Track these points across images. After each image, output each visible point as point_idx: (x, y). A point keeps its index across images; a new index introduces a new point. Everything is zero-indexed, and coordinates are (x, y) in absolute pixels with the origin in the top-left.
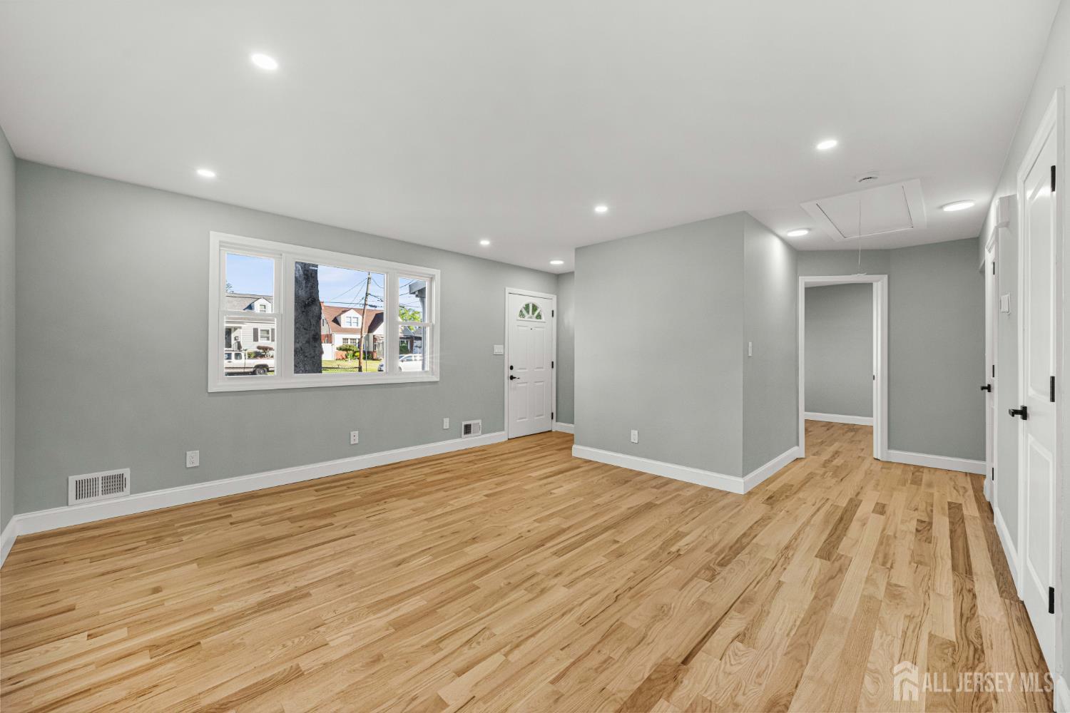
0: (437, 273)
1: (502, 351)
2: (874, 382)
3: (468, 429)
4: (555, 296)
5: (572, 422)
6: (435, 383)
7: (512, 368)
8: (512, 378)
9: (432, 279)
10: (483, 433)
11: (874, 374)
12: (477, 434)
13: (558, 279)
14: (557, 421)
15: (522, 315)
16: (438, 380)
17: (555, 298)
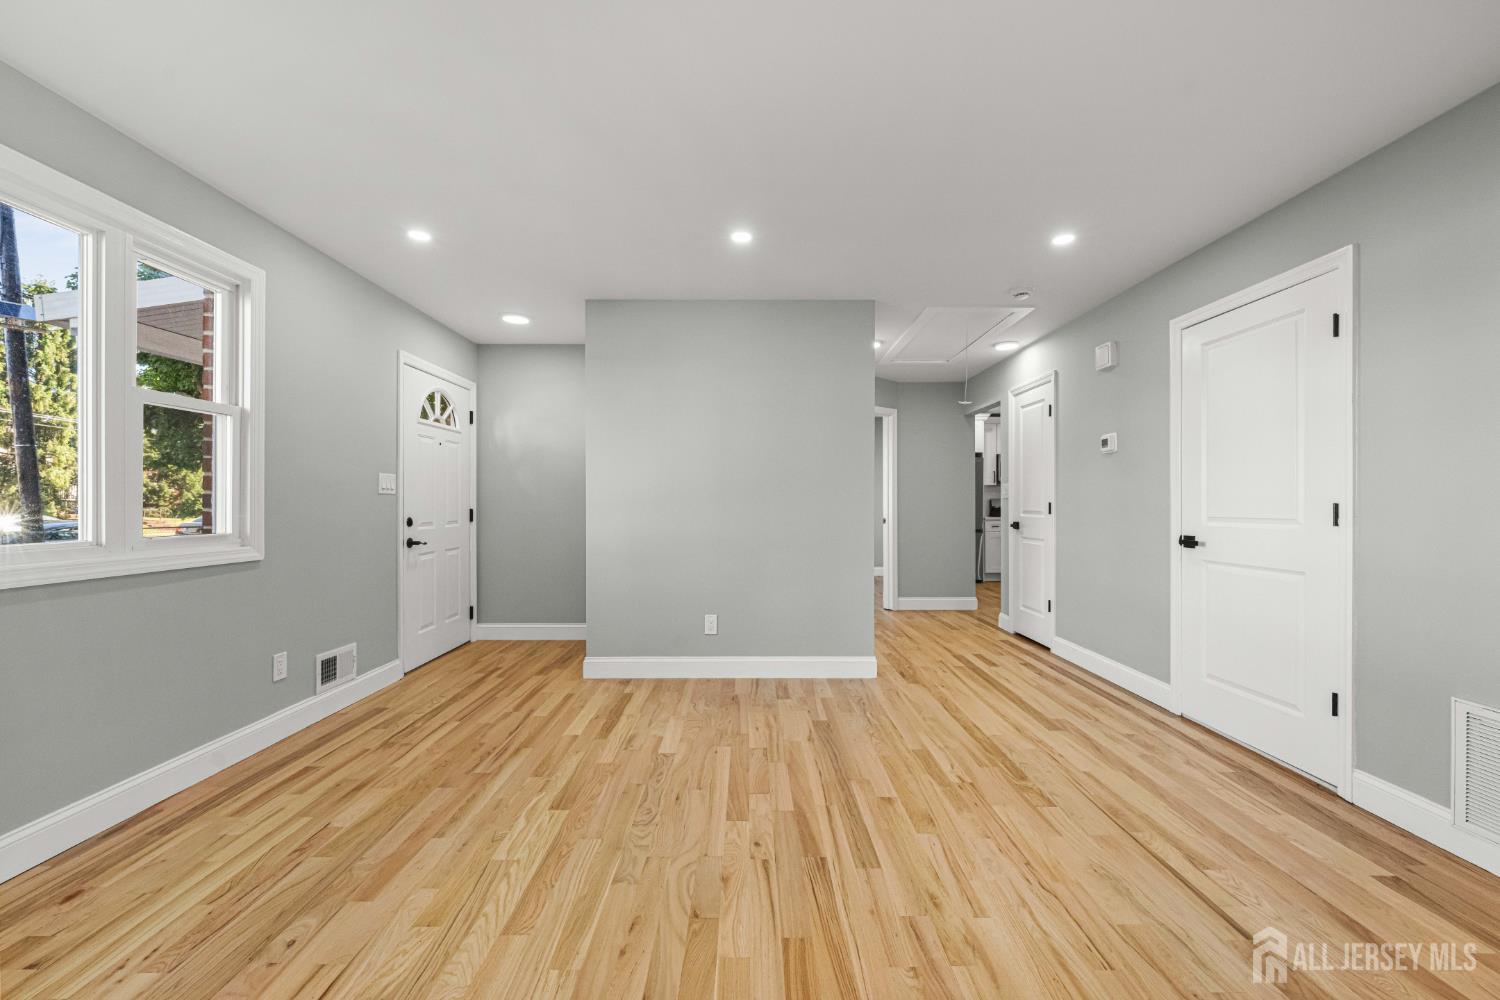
0: (257, 276)
1: (394, 487)
2: (885, 526)
3: (329, 670)
4: (475, 385)
5: (583, 620)
6: (252, 564)
7: (410, 522)
8: (410, 543)
9: (237, 290)
10: (359, 673)
11: (885, 516)
12: (349, 677)
13: (482, 353)
14: (478, 622)
15: (424, 415)
16: (259, 555)
17: (473, 387)
